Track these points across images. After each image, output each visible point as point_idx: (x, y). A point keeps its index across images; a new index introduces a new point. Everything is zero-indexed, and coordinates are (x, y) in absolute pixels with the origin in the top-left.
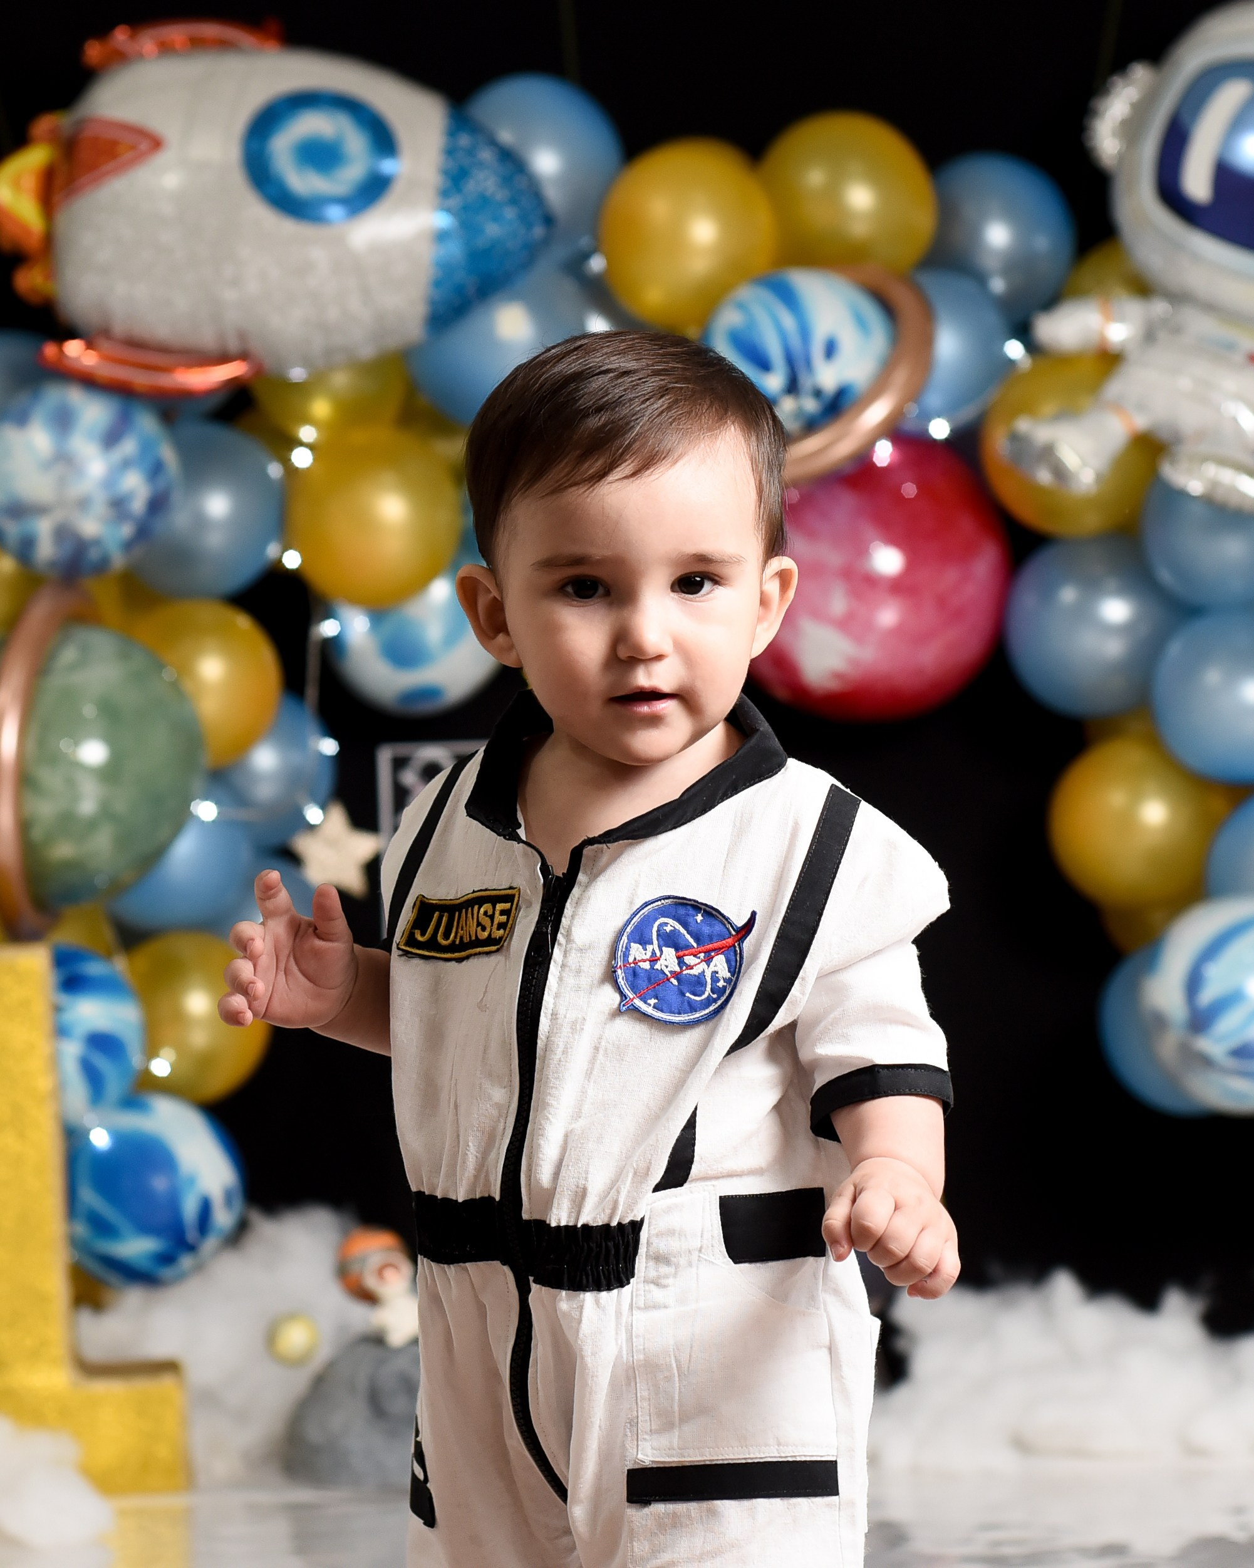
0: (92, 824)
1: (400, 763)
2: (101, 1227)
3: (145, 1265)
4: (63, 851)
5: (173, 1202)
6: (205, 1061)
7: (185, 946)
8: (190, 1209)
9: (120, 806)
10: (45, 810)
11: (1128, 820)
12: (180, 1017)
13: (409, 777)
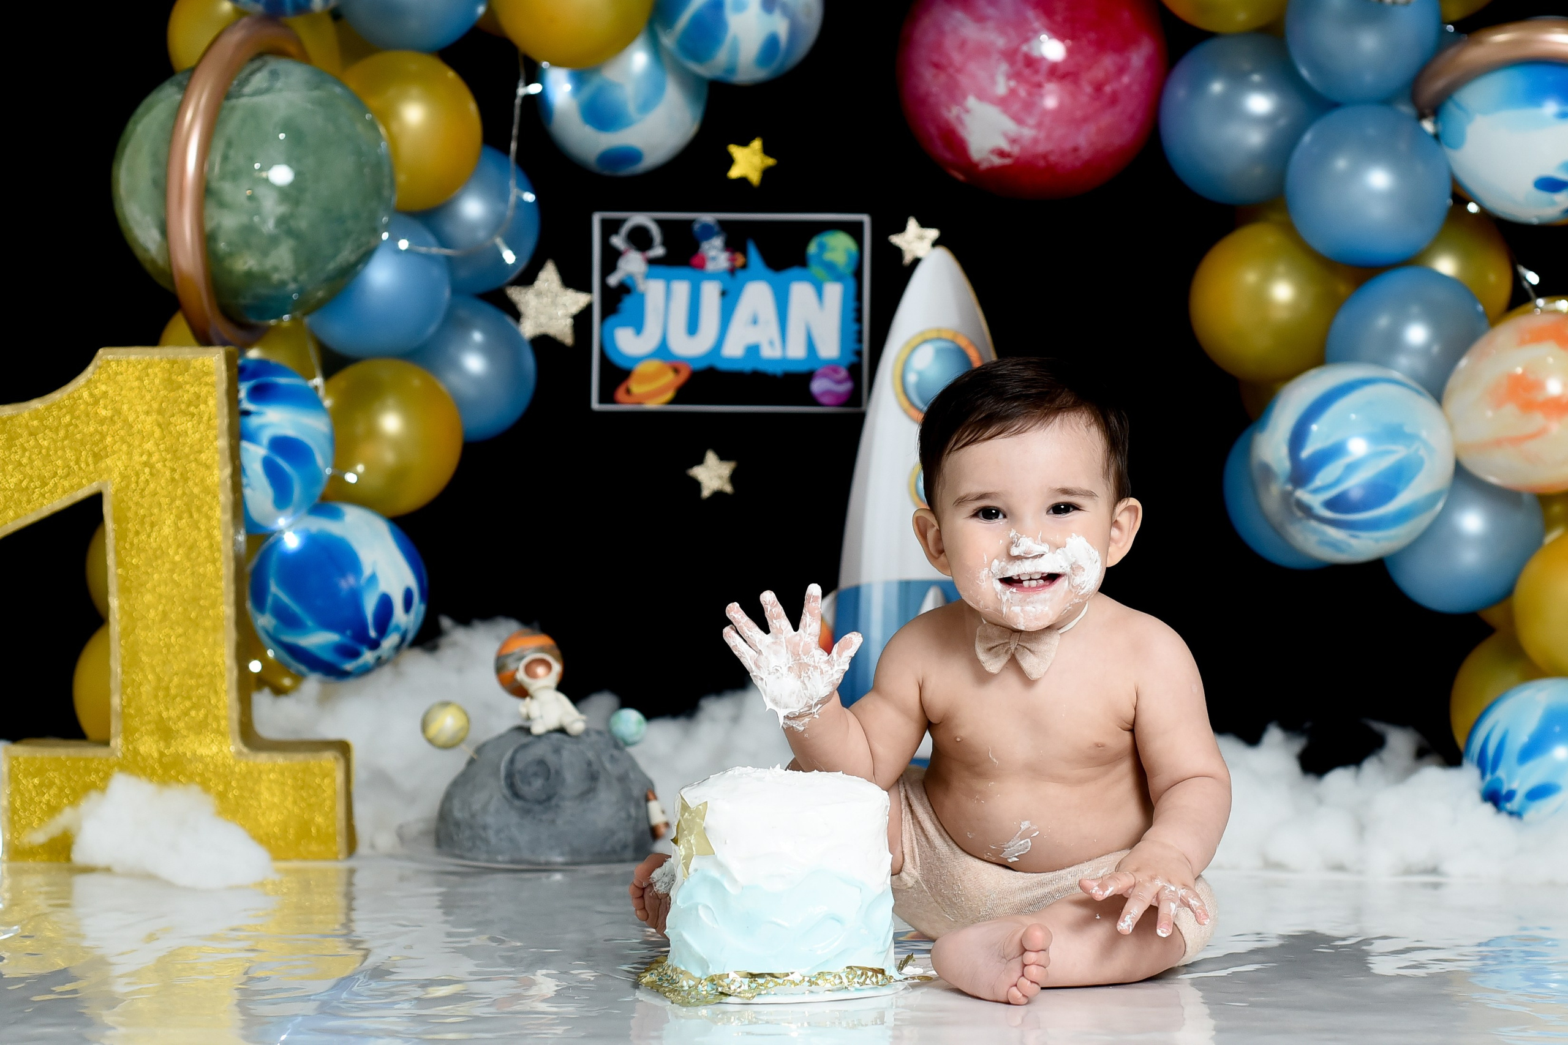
0: (274, 241)
1: (610, 228)
2: (287, 619)
3: (328, 656)
4: (246, 263)
5: (355, 599)
6: (398, 475)
7: (385, 370)
8: (370, 606)
9: (303, 224)
10: (228, 222)
11: (1260, 298)
12: (373, 433)
13: (618, 241)
